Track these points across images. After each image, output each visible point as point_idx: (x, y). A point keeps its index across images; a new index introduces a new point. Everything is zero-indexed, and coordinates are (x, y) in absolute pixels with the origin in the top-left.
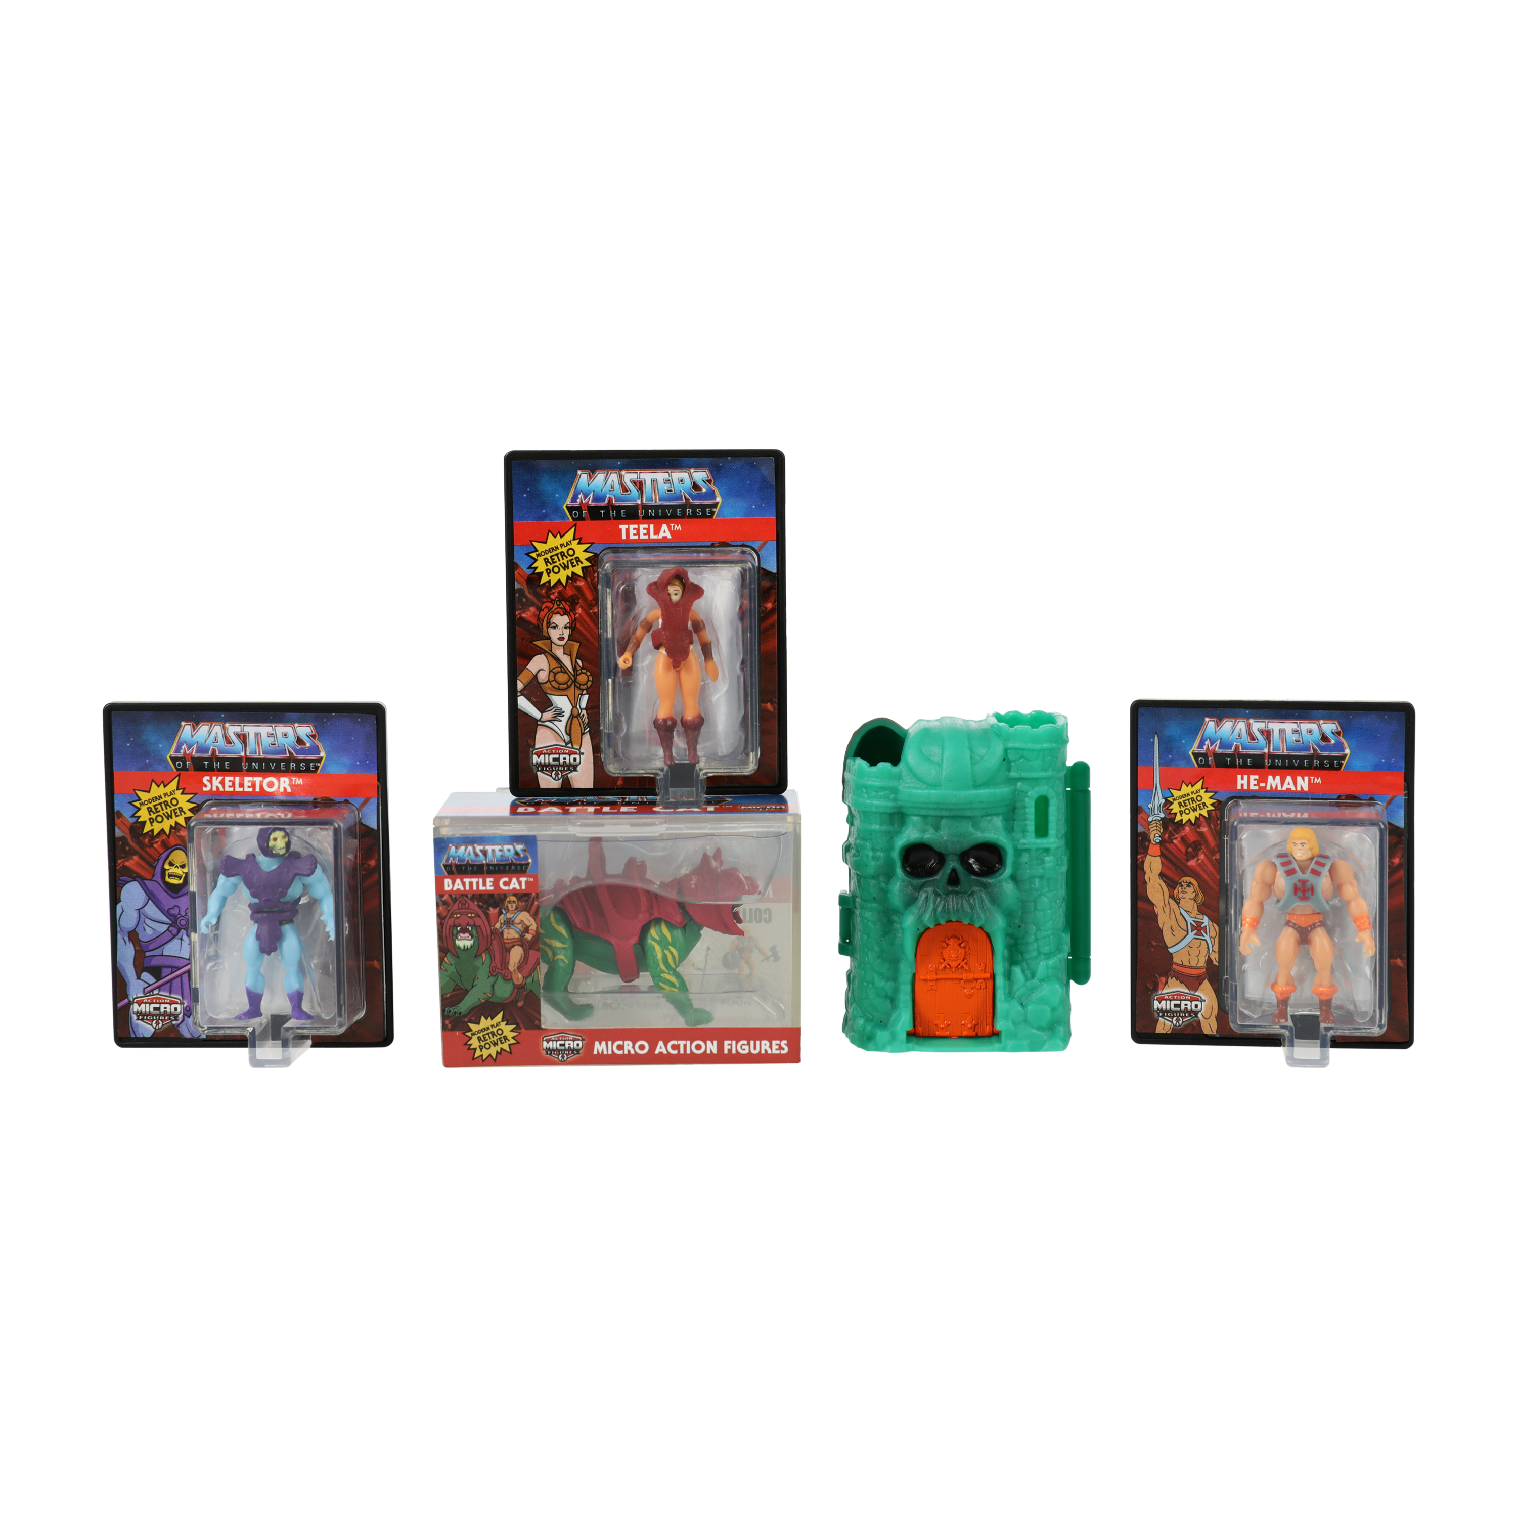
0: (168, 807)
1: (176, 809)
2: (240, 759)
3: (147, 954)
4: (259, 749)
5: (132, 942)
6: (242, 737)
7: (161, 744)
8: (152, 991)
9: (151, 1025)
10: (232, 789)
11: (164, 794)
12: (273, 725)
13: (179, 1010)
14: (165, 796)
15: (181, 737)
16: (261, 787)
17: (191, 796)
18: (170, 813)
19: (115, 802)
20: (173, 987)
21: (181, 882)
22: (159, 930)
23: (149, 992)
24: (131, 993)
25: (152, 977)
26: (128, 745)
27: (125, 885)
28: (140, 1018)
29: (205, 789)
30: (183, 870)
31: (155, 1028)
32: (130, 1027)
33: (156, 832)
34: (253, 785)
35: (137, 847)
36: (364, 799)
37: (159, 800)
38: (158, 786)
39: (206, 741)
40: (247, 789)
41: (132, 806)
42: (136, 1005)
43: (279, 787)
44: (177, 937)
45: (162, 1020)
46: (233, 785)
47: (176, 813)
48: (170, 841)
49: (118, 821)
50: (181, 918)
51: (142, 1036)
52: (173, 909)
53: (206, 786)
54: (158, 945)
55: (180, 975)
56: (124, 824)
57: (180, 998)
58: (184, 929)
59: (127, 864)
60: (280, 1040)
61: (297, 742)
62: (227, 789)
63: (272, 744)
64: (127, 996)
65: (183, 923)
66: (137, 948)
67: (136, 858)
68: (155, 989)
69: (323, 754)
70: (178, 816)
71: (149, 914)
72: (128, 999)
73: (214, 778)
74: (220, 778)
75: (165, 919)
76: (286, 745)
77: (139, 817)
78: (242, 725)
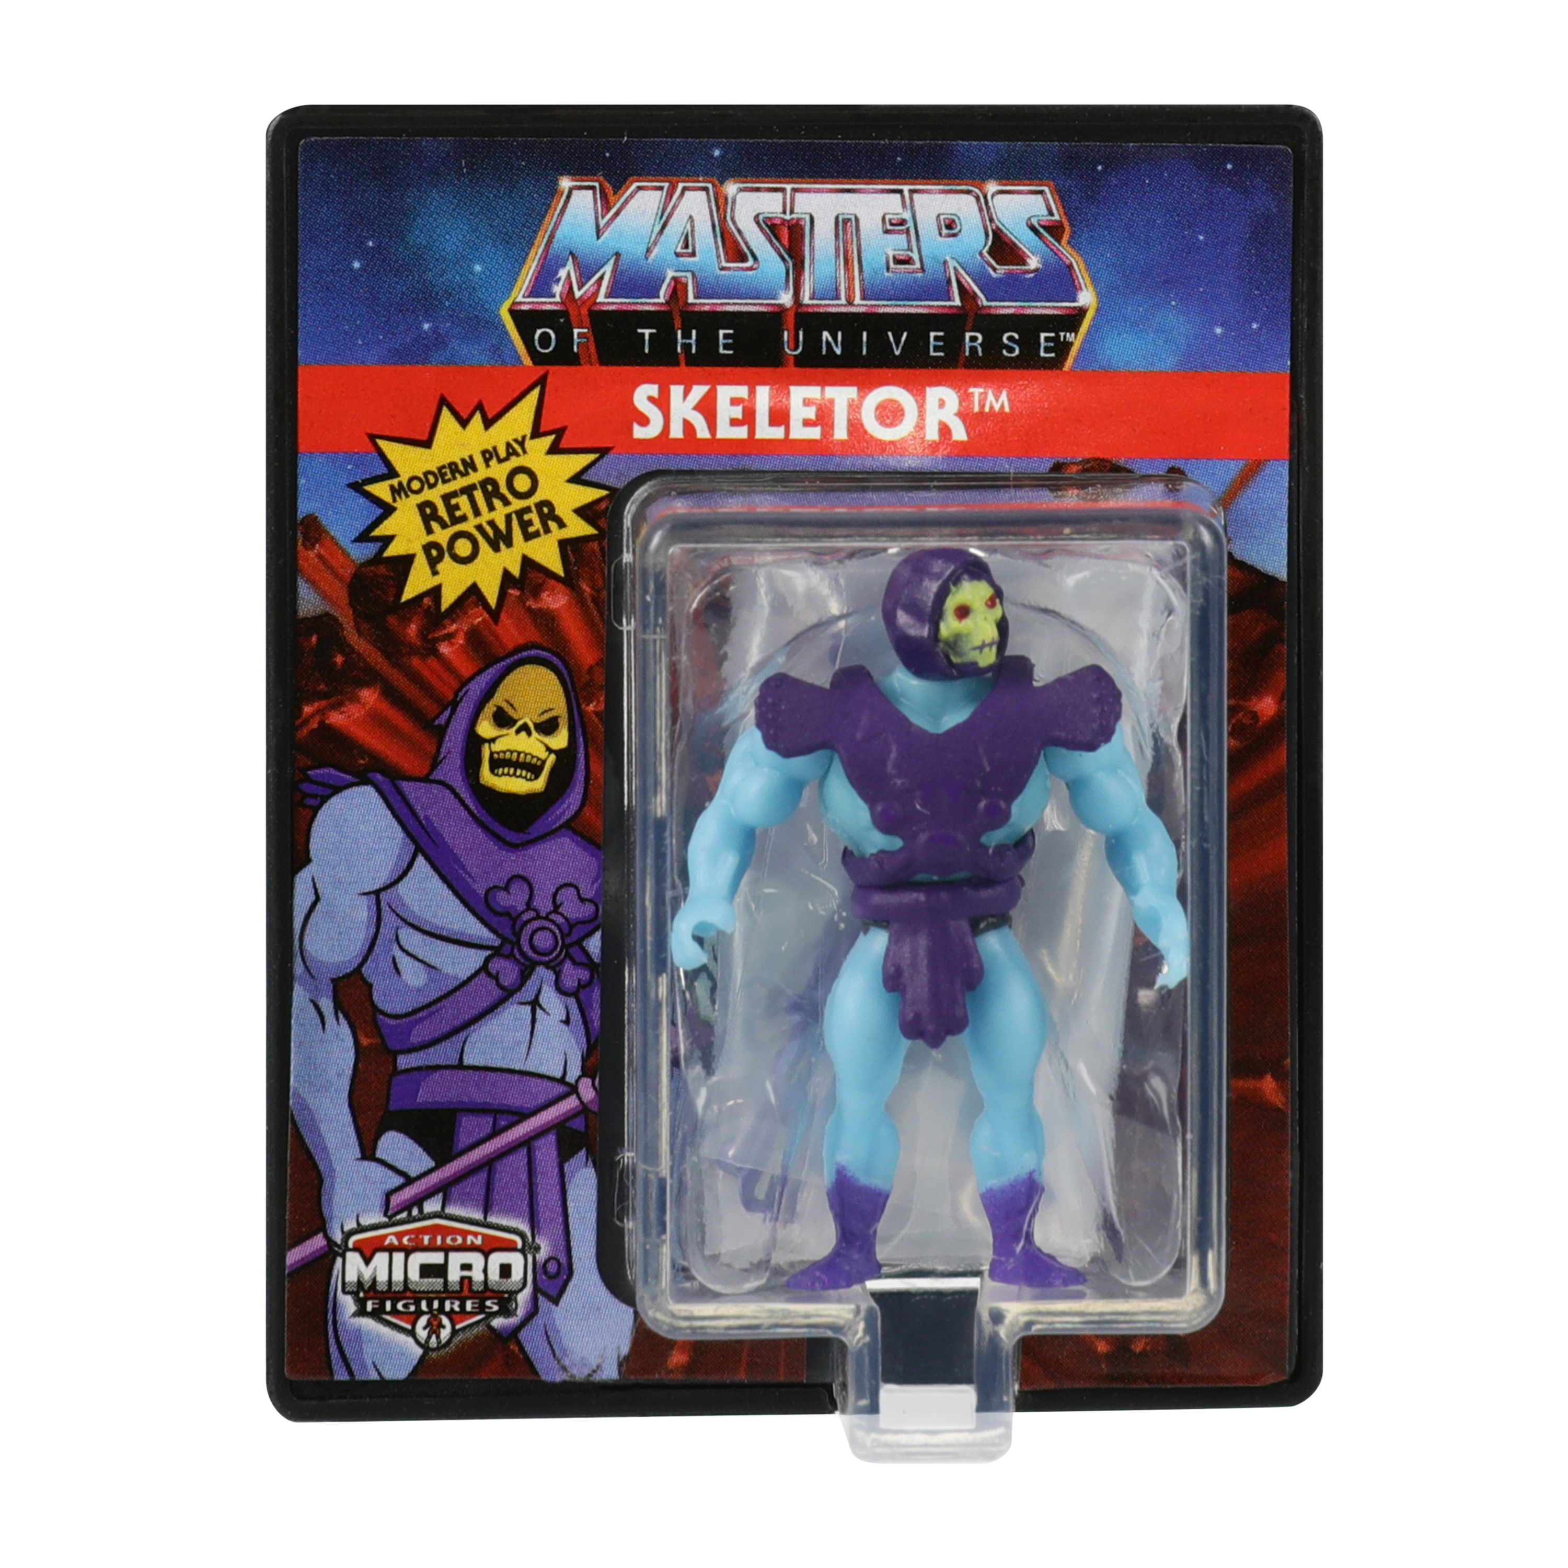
0: (497, 503)
1: (527, 510)
2: (776, 316)
3: (404, 1062)
4: (850, 279)
5: (346, 1017)
6: (785, 233)
7: (482, 261)
8: (418, 1201)
9: (412, 1333)
10: (741, 433)
11: (484, 453)
12: (906, 188)
13: (517, 1274)
14: (487, 462)
15: (559, 234)
16: (855, 427)
17: (583, 460)
18: (502, 526)
19: (302, 481)
20: (498, 1186)
21: (539, 785)
22: (448, 969)
23: (407, 1207)
24: (336, 1212)
25: (419, 1151)
26: (356, 265)
27: (325, 799)
28: (370, 1306)
29: (639, 432)
30: (547, 740)
31: (425, 1346)
32: (332, 1341)
33: (448, 598)
34: (824, 417)
35: (376, 658)
36: (1241, 464)
37: (466, 474)
38: (464, 423)
39: (649, 250)
40: (799, 432)
41: (362, 500)
42: (354, 1260)
43: (920, 426)
44: (518, 997)
45: (451, 1315)
46: (749, 418)
47: (525, 525)
48: (499, 630)
49: (308, 557)
50: (536, 924)
51: (374, 1376)
52: (506, 889)
53: (644, 421)
54: (445, 1028)
55: (527, 1142)
56: (330, 568)
57: (525, 1228)
58: (547, 965)
59: (336, 718)
60: (967, 1380)
61: (990, 252)
62: (725, 431)
63: (898, 261)
64: (320, 1225)
65: (543, 940)
66: (365, 1042)
67: (369, 695)
68: (429, 1194)
69: (1086, 298)
70: (537, 534)
71: (416, 909)
72: (326, 1237)
73: (676, 391)
74: (699, 391)
75: (475, 929)
76: (952, 264)
77: (387, 540)
78: (789, 187)
